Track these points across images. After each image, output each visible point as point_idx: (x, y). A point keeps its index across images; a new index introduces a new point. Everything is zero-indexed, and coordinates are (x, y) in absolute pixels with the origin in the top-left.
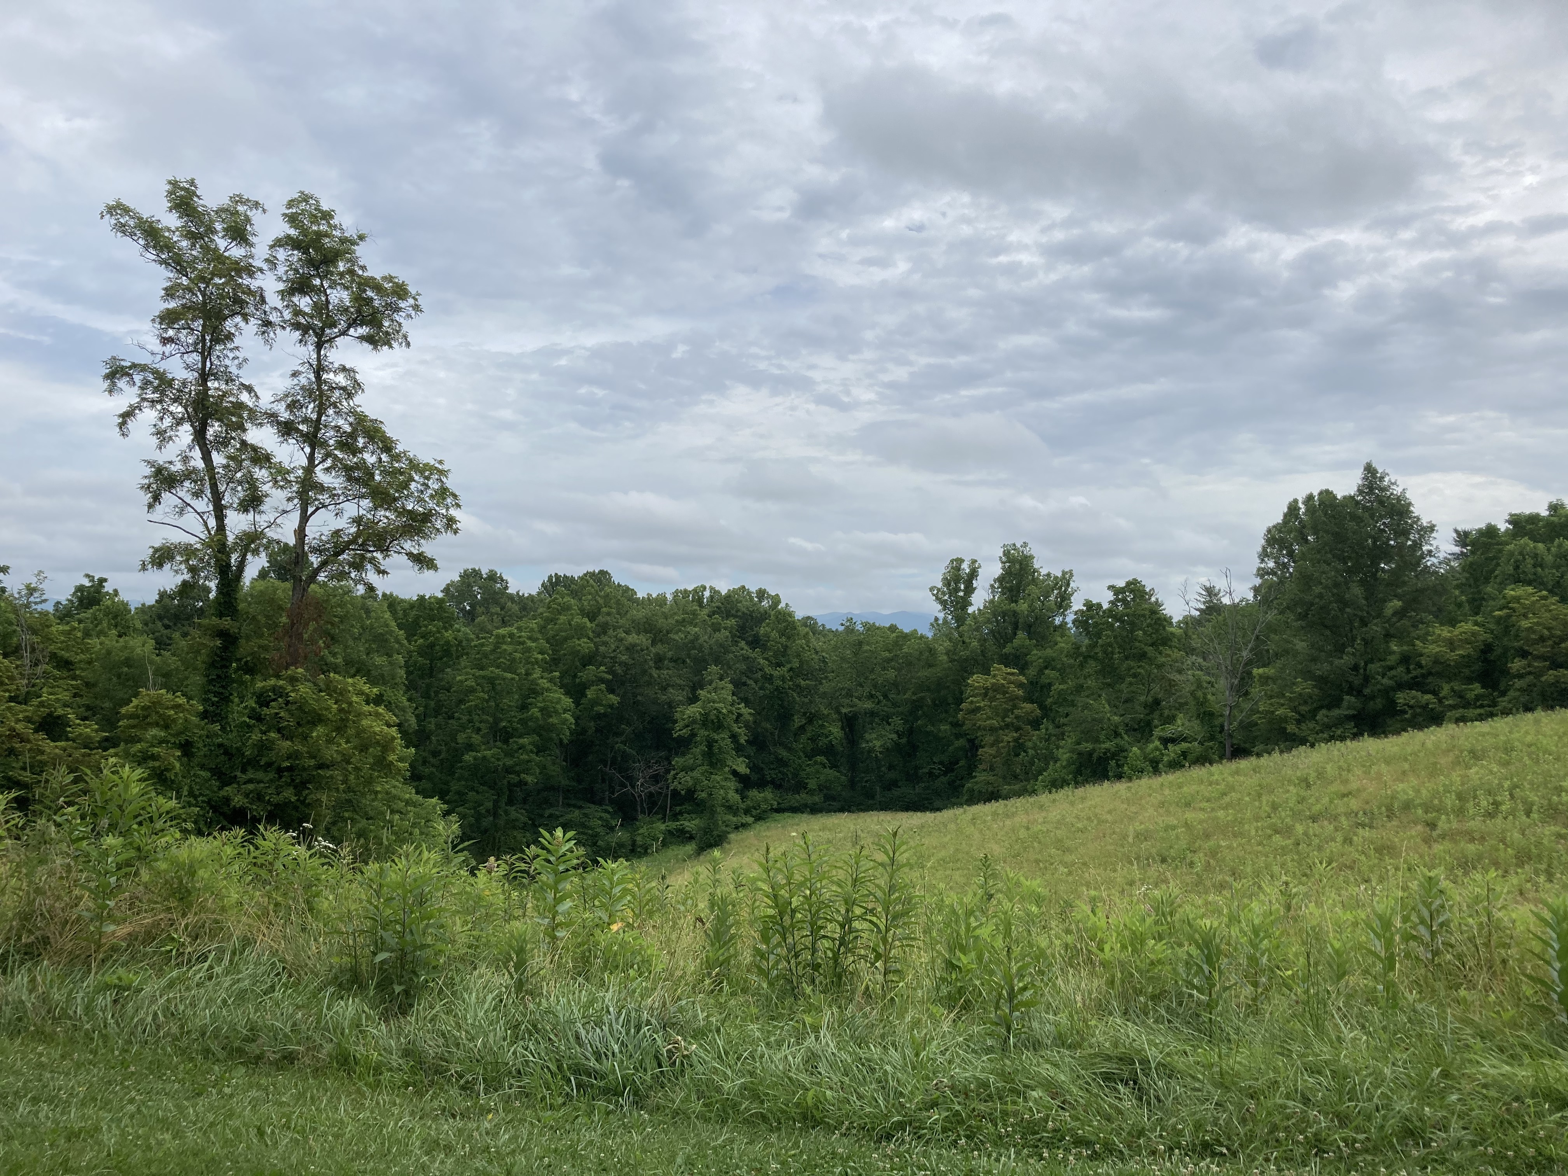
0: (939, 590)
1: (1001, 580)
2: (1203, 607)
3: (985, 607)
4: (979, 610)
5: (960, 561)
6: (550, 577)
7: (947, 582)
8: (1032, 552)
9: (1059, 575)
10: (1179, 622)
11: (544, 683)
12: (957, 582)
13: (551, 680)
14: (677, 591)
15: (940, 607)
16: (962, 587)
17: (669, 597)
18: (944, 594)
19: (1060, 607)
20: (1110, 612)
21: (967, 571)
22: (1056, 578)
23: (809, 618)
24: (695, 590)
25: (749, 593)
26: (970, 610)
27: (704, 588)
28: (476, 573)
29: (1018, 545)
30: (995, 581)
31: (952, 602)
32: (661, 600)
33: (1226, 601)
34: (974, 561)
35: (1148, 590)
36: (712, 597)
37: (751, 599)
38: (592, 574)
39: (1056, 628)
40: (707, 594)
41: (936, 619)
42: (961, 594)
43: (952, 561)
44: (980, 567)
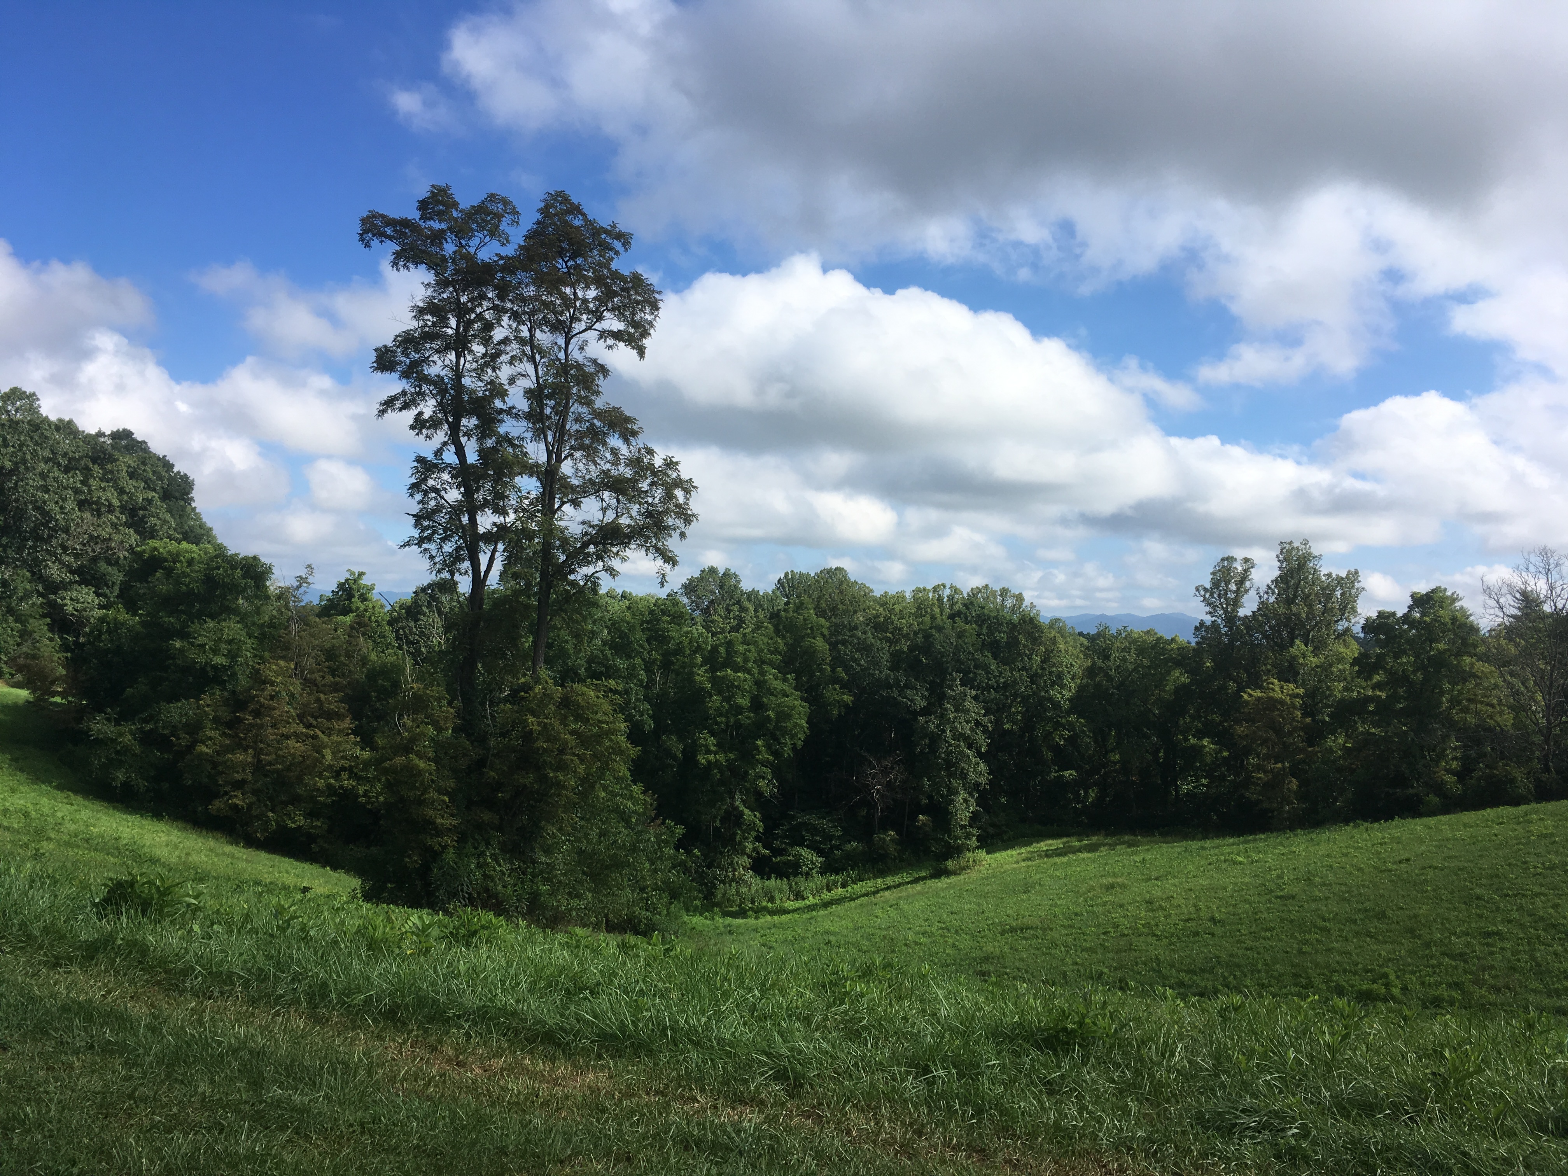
0: (1206, 590)
1: (1276, 581)
2: (1519, 614)
3: (1259, 609)
4: (1253, 612)
5: (1230, 559)
6: (786, 574)
7: (1216, 584)
8: (1315, 552)
9: (1344, 575)
10: (1490, 630)
11: (778, 685)
12: (1227, 583)
13: (785, 680)
14: (918, 590)
15: (1208, 609)
16: (1233, 587)
17: (908, 595)
18: (1212, 595)
19: (1343, 609)
20: (1406, 617)
21: (1240, 569)
22: (1339, 580)
23: (1057, 620)
24: (935, 590)
25: (994, 593)
26: (1242, 612)
27: (944, 586)
28: (713, 571)
29: (1296, 544)
30: (1272, 581)
31: (1221, 604)
32: (900, 597)
33: (1547, 608)
34: (1246, 560)
35: (1449, 593)
36: (951, 598)
37: (995, 598)
38: (829, 571)
39: (1339, 636)
40: (947, 592)
41: (1202, 623)
42: (1233, 596)
43: (1223, 560)
44: (1252, 567)
